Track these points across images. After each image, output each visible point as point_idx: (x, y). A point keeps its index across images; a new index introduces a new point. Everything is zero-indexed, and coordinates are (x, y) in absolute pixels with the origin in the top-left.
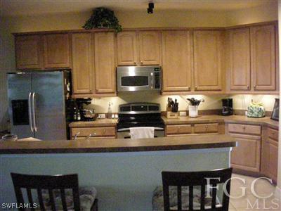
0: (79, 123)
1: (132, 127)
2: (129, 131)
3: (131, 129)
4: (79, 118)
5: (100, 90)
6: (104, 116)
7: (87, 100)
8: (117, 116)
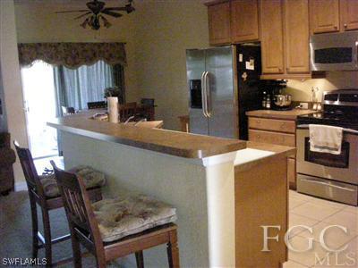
0: (268, 112)
1: (312, 123)
2: (308, 128)
3: (310, 125)
4: (268, 106)
5: (292, 69)
6: (306, 105)
7: (279, 82)
8: (319, 107)
